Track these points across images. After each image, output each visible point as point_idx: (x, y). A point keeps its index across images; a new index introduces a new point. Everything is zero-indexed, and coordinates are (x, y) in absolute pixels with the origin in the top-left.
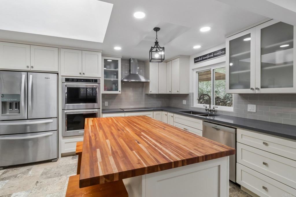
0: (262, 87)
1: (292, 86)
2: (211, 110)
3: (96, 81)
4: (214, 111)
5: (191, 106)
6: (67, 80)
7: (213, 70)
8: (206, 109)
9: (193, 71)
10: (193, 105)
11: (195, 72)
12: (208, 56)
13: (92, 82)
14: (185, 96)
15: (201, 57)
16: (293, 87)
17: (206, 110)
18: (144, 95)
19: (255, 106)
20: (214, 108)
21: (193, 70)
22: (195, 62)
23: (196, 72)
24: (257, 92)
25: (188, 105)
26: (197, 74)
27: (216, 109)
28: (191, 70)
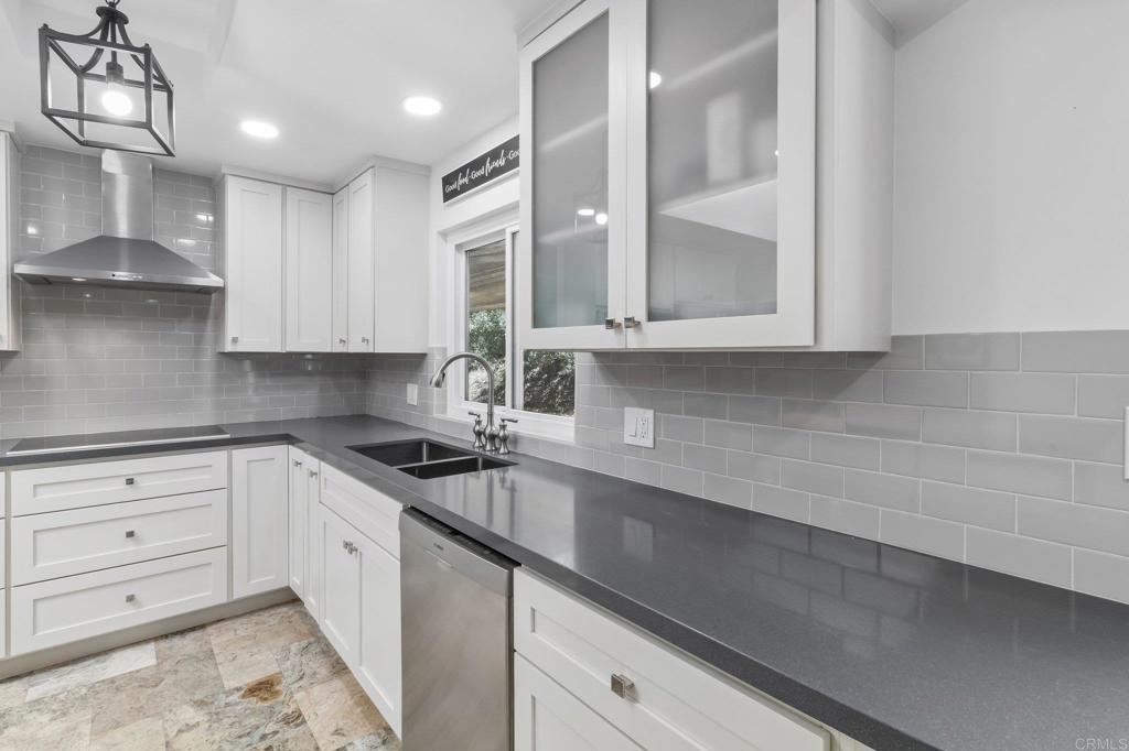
0: (651, 317)
1: (772, 309)
2: (492, 437)
4: (504, 439)
5: (435, 415)
7: (514, 234)
8: (477, 428)
9: (446, 241)
10: (444, 409)
11: (451, 248)
12: (488, 164)
14: (409, 365)
15: (462, 170)
16: (774, 311)
17: (479, 434)
18: (208, 358)
19: (650, 414)
20: (503, 427)
21: (444, 235)
22: (447, 197)
23: (458, 247)
24: (632, 341)
25: (424, 407)
26: (463, 258)
27: (511, 428)
28: (434, 237)
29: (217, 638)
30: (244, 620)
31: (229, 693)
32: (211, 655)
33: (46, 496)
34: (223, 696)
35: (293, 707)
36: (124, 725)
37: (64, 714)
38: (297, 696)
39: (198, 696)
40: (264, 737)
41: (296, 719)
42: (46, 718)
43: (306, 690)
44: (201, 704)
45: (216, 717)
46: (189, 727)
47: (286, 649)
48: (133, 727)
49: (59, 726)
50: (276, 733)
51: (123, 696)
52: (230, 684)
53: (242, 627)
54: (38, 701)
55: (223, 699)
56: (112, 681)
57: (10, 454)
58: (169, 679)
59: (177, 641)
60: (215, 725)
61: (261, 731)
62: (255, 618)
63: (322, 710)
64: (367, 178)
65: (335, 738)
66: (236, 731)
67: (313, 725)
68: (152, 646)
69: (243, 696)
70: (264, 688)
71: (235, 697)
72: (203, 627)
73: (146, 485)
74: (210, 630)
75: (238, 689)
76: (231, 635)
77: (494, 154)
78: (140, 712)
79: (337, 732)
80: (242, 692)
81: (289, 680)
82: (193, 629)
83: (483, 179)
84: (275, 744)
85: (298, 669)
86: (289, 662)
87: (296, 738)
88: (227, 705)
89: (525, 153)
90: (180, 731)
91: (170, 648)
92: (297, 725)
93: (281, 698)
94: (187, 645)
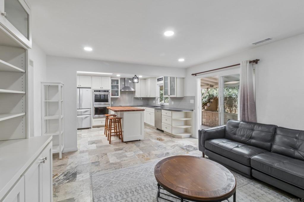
2: (162, 105)
3: (108, 91)
6: (95, 91)
7: (163, 86)
10: (158, 103)
14: (154, 99)
15: (159, 79)
18: (133, 98)
21: (157, 84)
22: (158, 81)
25: (155, 103)
26: (159, 87)
27: (164, 104)
28: (156, 85)
64: (150, 79)
77: (161, 79)
83: (161, 80)
89: (163, 79)
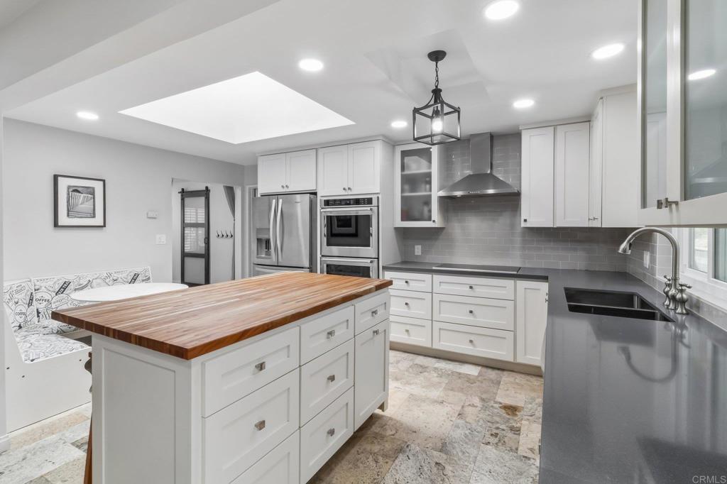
3: (369, 201)
5: (657, 277)
6: (327, 203)
13: (364, 204)
29: (506, 378)
30: (523, 376)
31: (496, 402)
32: (499, 383)
33: (444, 287)
34: (492, 402)
35: (518, 425)
36: (455, 391)
37: (441, 377)
38: (523, 422)
39: (484, 396)
40: (498, 428)
41: (516, 431)
42: (436, 375)
43: (530, 423)
44: (483, 400)
45: (485, 408)
46: (473, 406)
47: (533, 399)
48: (456, 393)
49: (437, 380)
50: (503, 430)
51: (460, 381)
52: (499, 399)
53: (520, 379)
54: (436, 368)
55: (492, 403)
56: (460, 374)
57: (434, 268)
58: (478, 384)
59: (490, 371)
60: (482, 411)
61: (498, 425)
62: (529, 378)
63: (531, 435)
65: (528, 451)
66: (489, 418)
67: (522, 439)
68: (480, 368)
69: (500, 407)
70: (512, 410)
71: (497, 406)
72: (503, 370)
73: (478, 291)
74: (505, 373)
75: (501, 403)
76: (512, 379)
78: (461, 390)
79: (532, 450)
80: (500, 405)
81: (525, 413)
82: (499, 369)
84: (500, 434)
85: (532, 411)
86: (530, 406)
87: (511, 438)
88: (492, 406)
90: (469, 405)
91: (486, 372)
92: (514, 434)
93: (516, 418)
94: (492, 374)
